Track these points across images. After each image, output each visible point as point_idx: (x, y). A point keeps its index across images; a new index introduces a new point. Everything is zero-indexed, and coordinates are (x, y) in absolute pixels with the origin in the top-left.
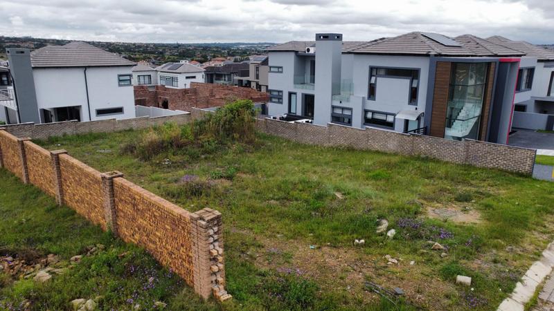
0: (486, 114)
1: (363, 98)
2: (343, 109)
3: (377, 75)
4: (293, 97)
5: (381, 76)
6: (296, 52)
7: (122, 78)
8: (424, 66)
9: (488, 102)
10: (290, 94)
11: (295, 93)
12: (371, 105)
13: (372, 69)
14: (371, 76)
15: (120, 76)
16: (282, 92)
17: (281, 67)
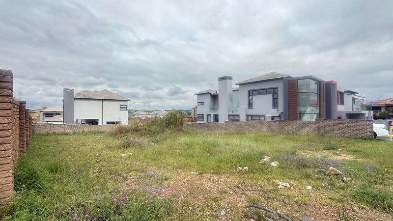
0: (322, 113)
1: (246, 109)
2: (234, 116)
3: (253, 95)
4: (209, 116)
5: (254, 95)
6: (210, 93)
7: (122, 106)
8: (280, 86)
9: (322, 105)
10: (208, 115)
11: (210, 115)
12: (251, 112)
13: (249, 91)
14: (249, 96)
15: (121, 105)
16: (203, 115)
17: (203, 102)
